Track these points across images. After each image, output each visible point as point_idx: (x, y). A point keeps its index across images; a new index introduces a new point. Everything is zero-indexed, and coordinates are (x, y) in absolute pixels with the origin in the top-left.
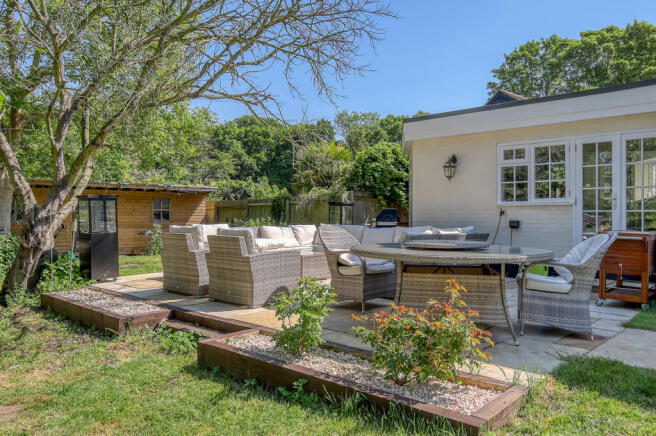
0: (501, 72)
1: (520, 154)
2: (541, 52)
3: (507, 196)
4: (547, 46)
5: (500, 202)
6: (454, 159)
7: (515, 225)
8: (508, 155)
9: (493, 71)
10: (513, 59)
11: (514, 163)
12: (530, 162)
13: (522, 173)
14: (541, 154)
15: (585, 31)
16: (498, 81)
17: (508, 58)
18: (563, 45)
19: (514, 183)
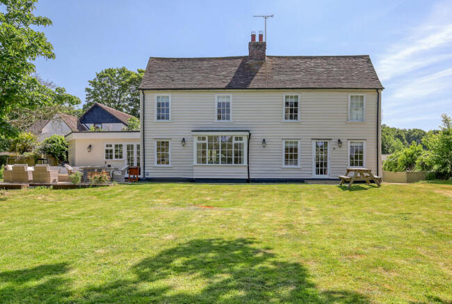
0: (94, 84)
1: (111, 146)
2: (117, 75)
3: (107, 158)
4: (120, 73)
5: (105, 159)
6: (90, 146)
7: (109, 166)
8: (107, 146)
9: (89, 81)
10: (101, 77)
11: (109, 148)
12: (113, 148)
13: (111, 151)
14: (116, 146)
15: (140, 69)
16: (92, 88)
17: (98, 75)
18: (129, 75)
19: (109, 154)
